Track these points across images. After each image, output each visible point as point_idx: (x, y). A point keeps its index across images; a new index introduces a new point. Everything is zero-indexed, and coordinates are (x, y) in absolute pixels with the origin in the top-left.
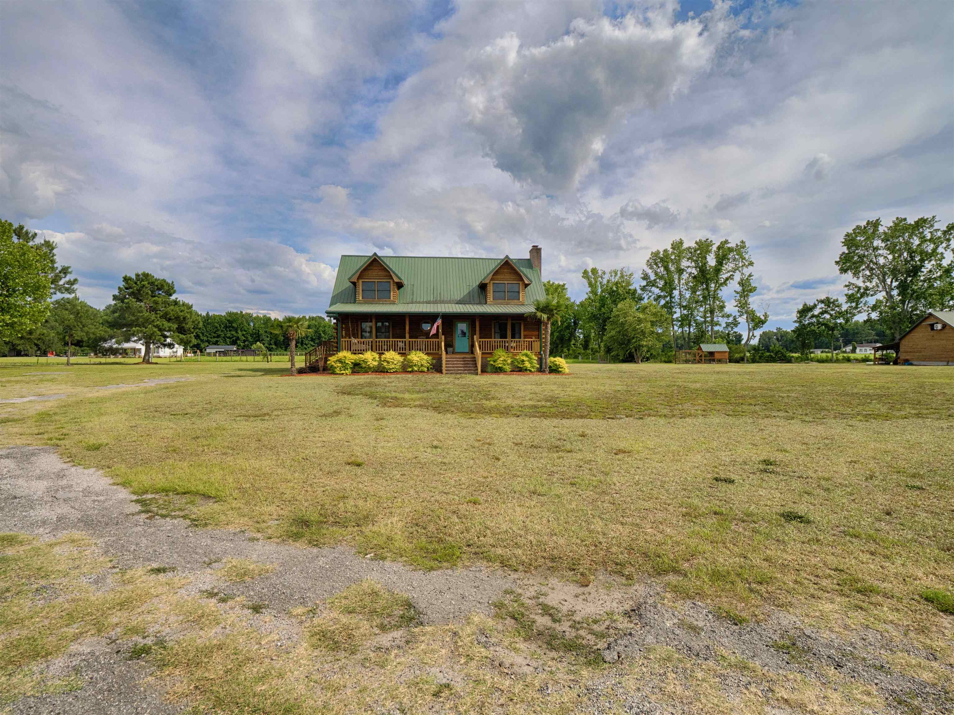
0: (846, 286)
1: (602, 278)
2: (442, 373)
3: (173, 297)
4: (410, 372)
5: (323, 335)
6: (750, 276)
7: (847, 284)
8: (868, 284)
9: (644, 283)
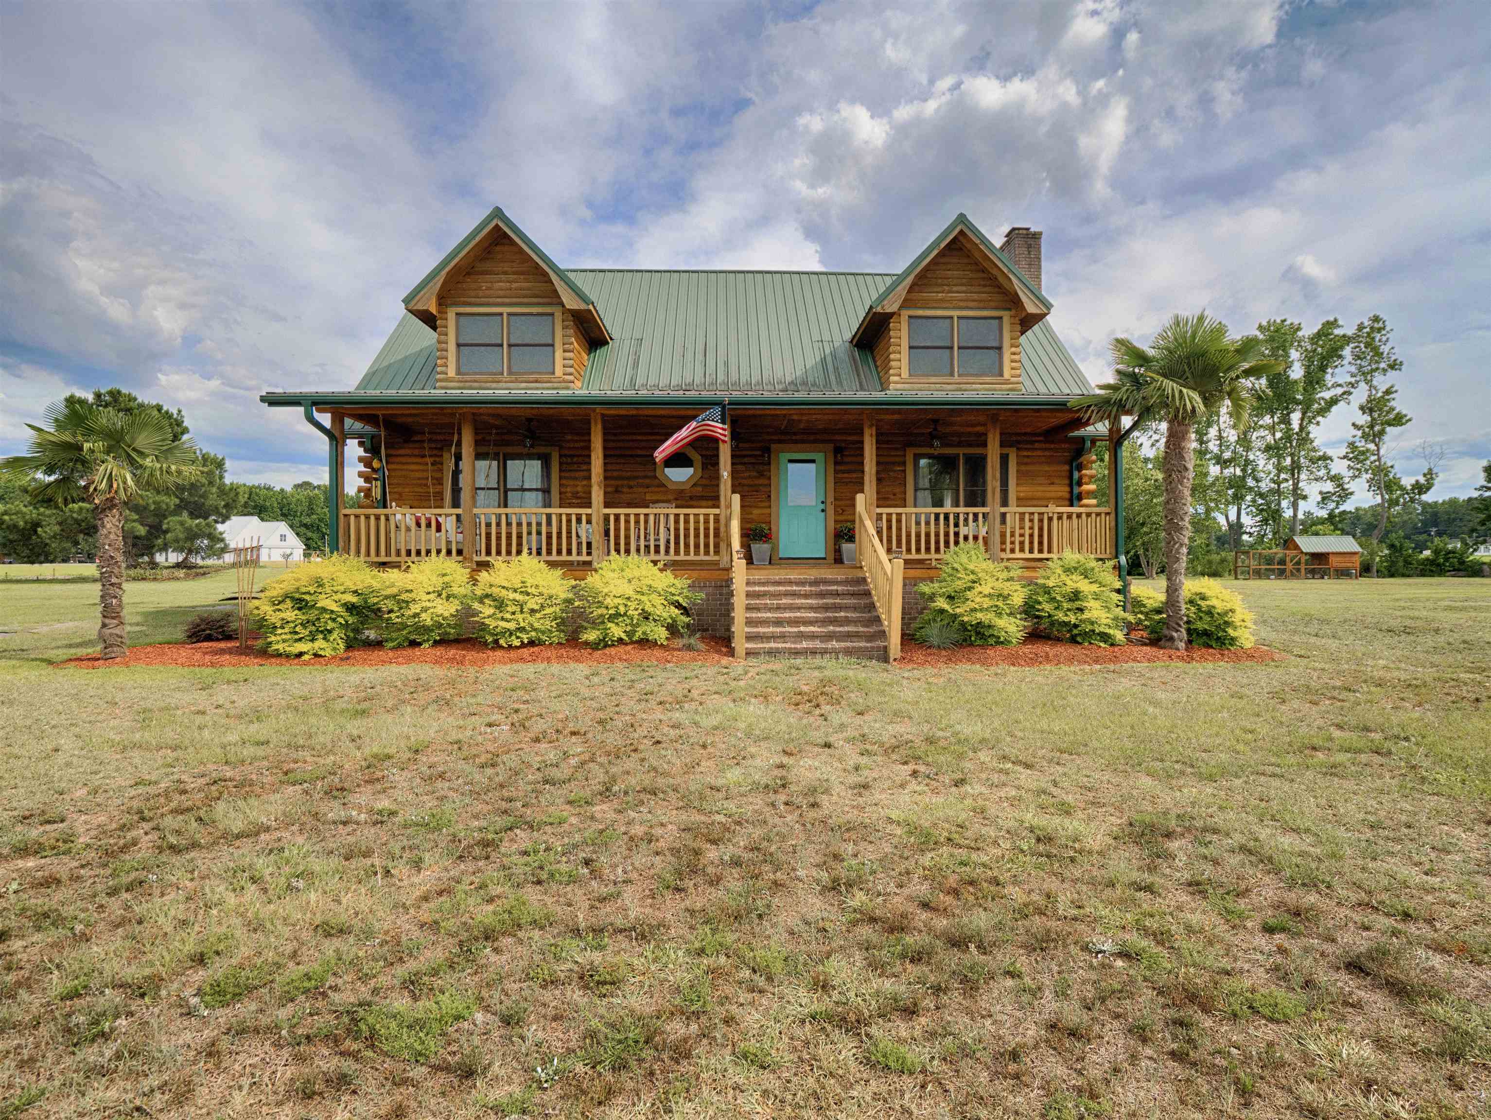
2: (731, 653)
4: (594, 646)
6: (1388, 392)
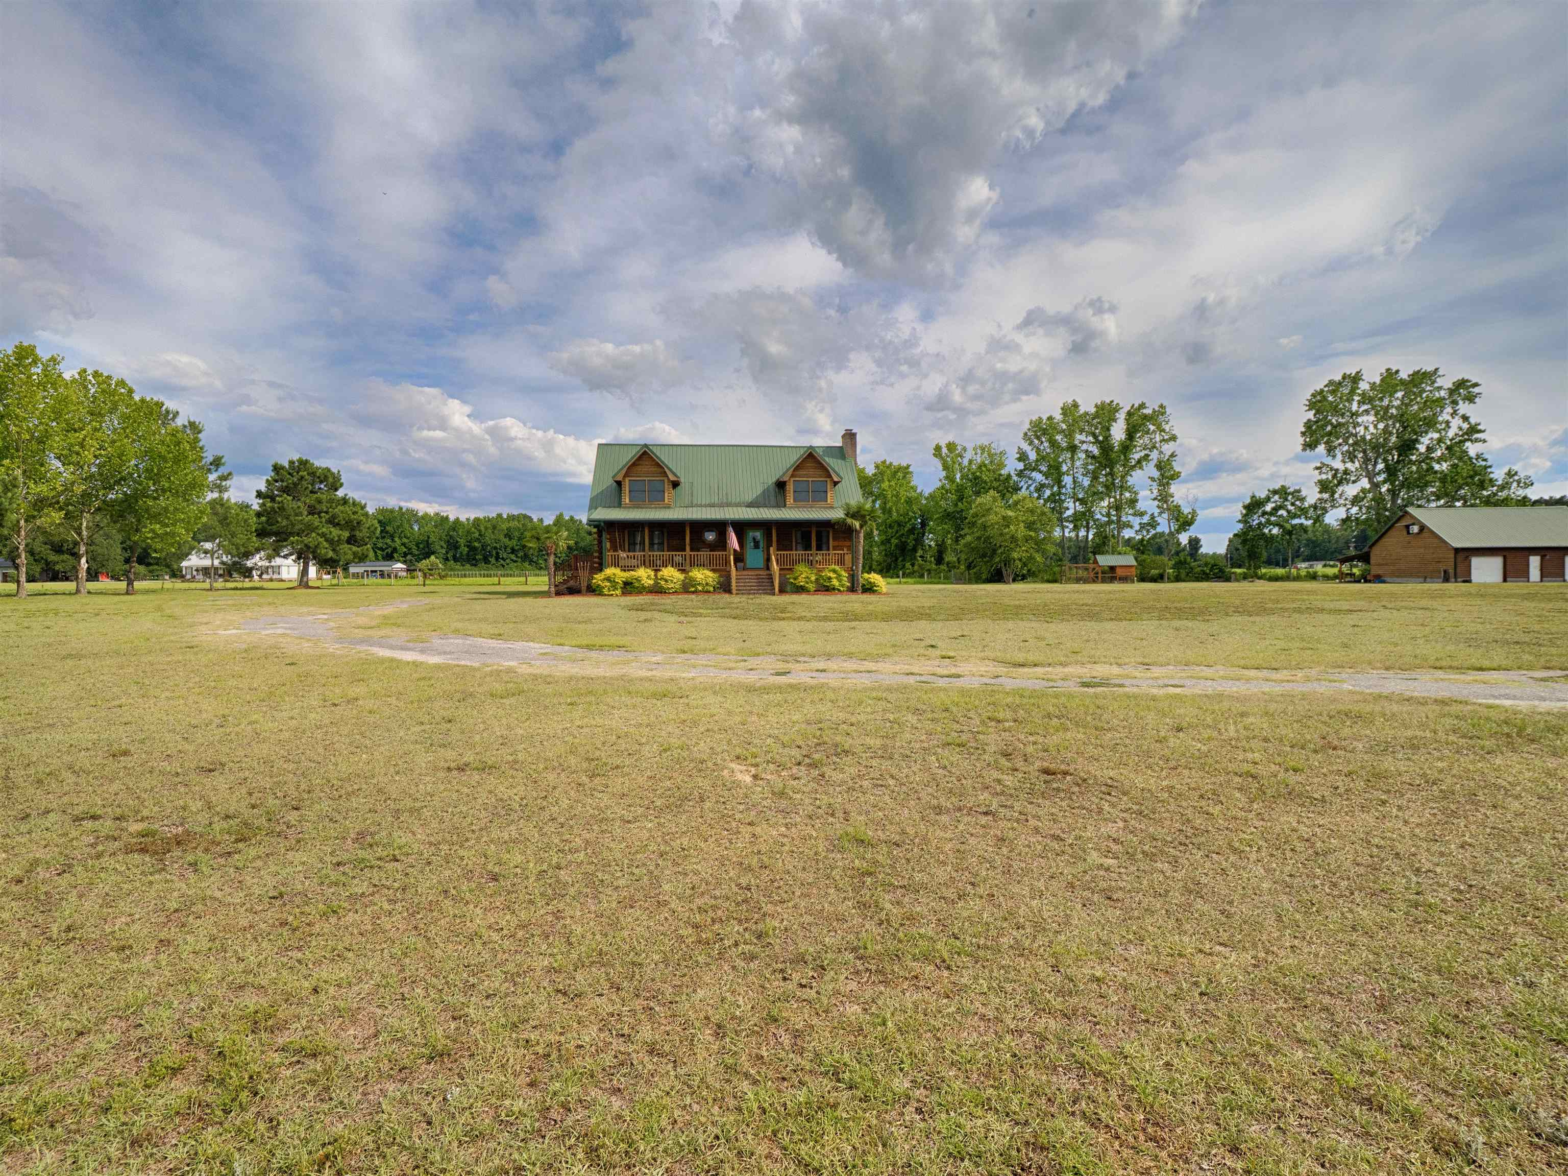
0: (1317, 468)
1: (961, 457)
2: (731, 593)
3: (340, 493)
4: (693, 592)
6: (1172, 455)
7: (1319, 465)
8: (1349, 465)
9: (1021, 466)
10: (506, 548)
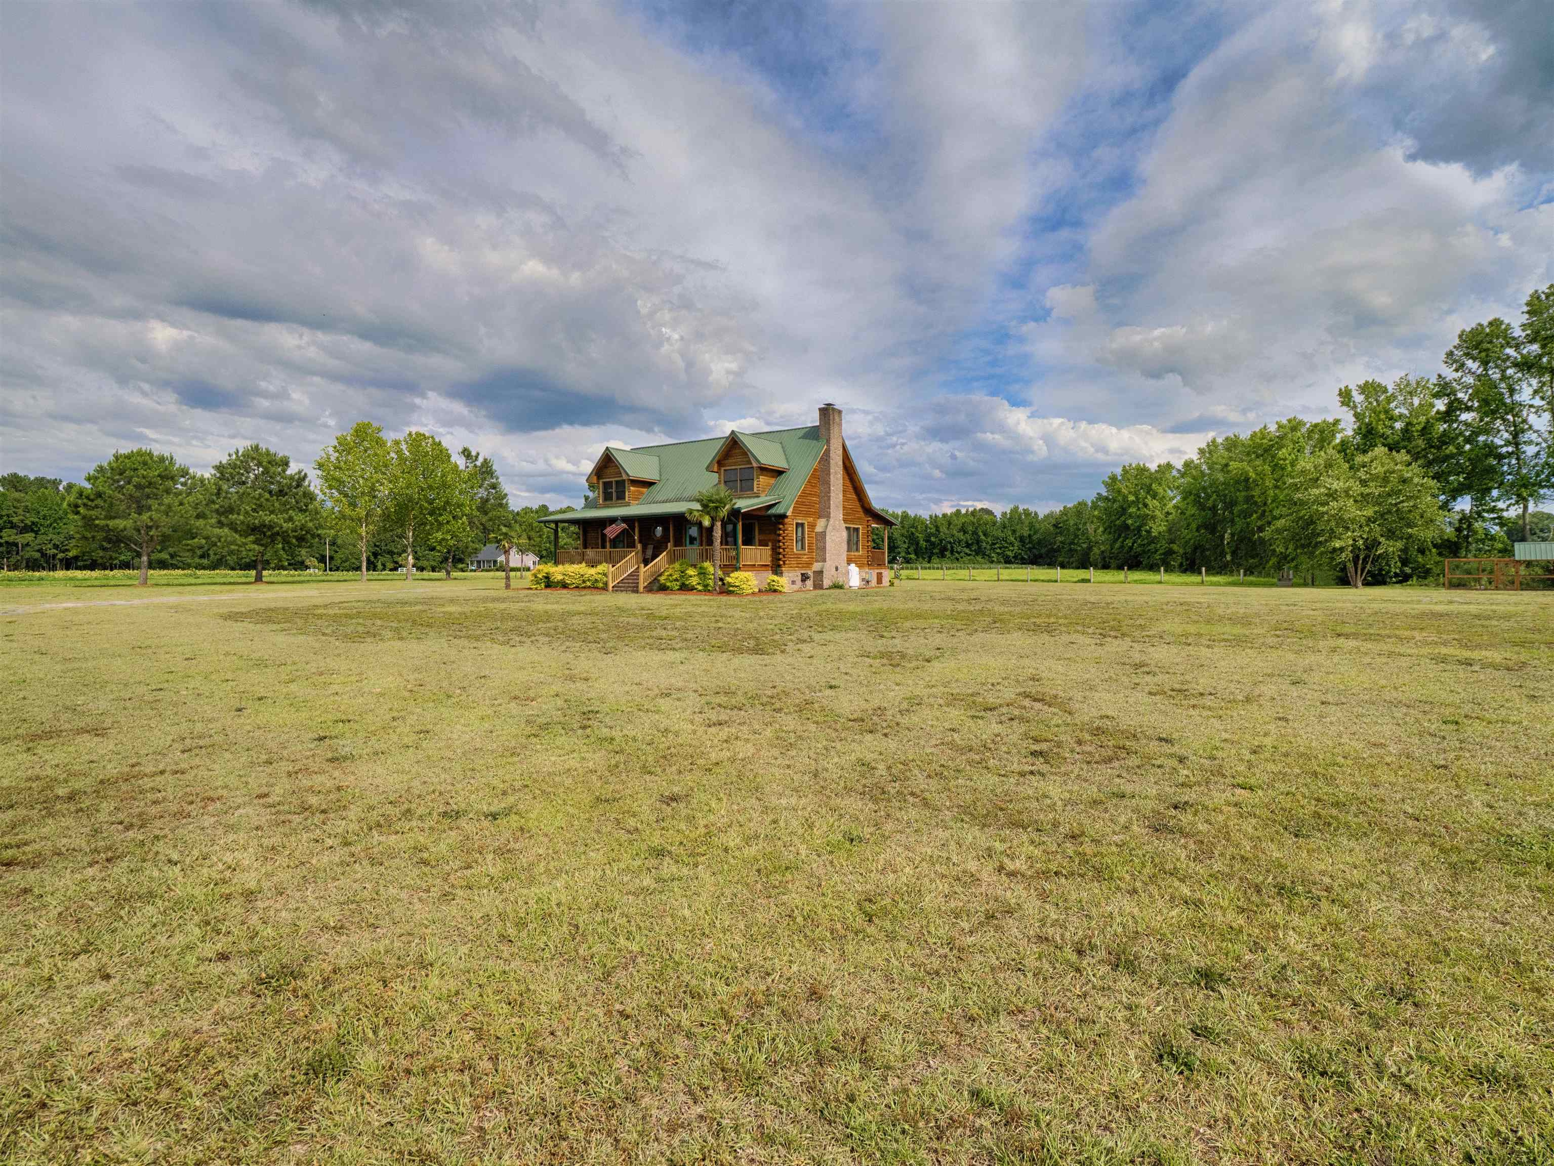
5: (983, 537)
10: (960, 542)
